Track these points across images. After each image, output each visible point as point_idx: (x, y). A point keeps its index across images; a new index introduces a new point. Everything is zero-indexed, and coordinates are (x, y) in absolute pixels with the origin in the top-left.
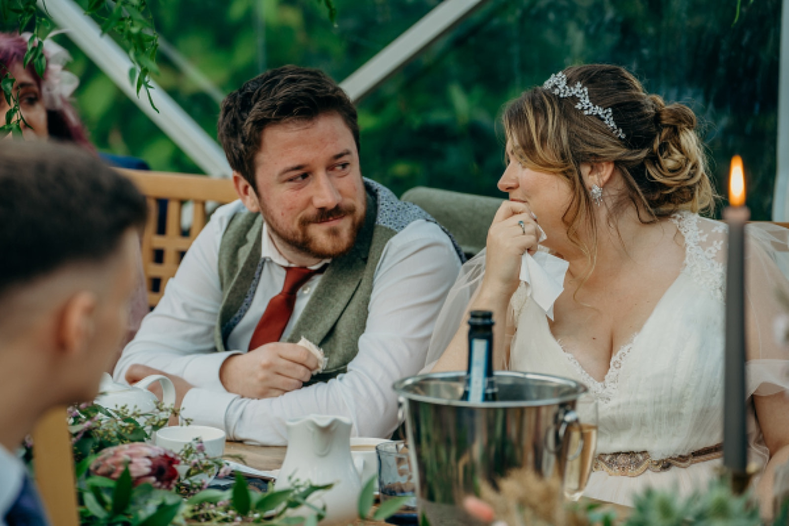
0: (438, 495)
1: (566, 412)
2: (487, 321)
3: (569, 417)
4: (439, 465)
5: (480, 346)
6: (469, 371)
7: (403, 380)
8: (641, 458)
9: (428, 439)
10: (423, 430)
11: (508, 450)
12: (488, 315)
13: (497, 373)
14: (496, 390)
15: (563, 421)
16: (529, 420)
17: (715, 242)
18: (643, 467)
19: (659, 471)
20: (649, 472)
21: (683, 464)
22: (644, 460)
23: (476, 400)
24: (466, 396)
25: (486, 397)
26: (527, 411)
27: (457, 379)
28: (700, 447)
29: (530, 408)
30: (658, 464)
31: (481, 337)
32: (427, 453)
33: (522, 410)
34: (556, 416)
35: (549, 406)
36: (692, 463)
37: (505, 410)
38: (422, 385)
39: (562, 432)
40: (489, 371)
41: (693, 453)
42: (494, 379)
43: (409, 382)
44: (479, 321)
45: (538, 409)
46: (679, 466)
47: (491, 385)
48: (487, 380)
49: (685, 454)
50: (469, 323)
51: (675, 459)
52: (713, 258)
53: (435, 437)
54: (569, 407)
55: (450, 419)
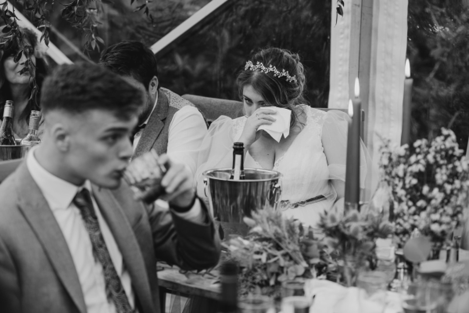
0: (222, 218)
1: (275, 184)
2: (241, 147)
3: (277, 186)
4: (223, 206)
5: (238, 157)
6: (234, 167)
7: (206, 171)
8: (286, 203)
9: (218, 195)
10: (216, 192)
11: (251, 200)
12: (242, 144)
13: (245, 169)
14: (244, 175)
15: (274, 187)
16: (260, 187)
17: (318, 117)
18: (287, 207)
19: (293, 209)
20: (289, 209)
21: (303, 205)
22: (288, 204)
23: (237, 179)
24: (232, 177)
25: (241, 178)
26: (259, 184)
27: (228, 171)
28: (310, 198)
29: (261, 182)
30: (293, 205)
31: (239, 154)
32: (217, 202)
33: (257, 183)
34: (271, 186)
35: (268, 181)
36: (306, 205)
37: (250, 182)
38: (213, 173)
39: (274, 192)
40: (242, 168)
41: (307, 201)
42: (243, 171)
43: (209, 172)
44: (238, 147)
45: (264, 182)
46: (301, 206)
47: (242, 173)
48: (240, 171)
49: (304, 201)
50: (233, 148)
51: (300, 203)
52: (317, 122)
53: (221, 195)
54: (276, 182)
55: (227, 186)
